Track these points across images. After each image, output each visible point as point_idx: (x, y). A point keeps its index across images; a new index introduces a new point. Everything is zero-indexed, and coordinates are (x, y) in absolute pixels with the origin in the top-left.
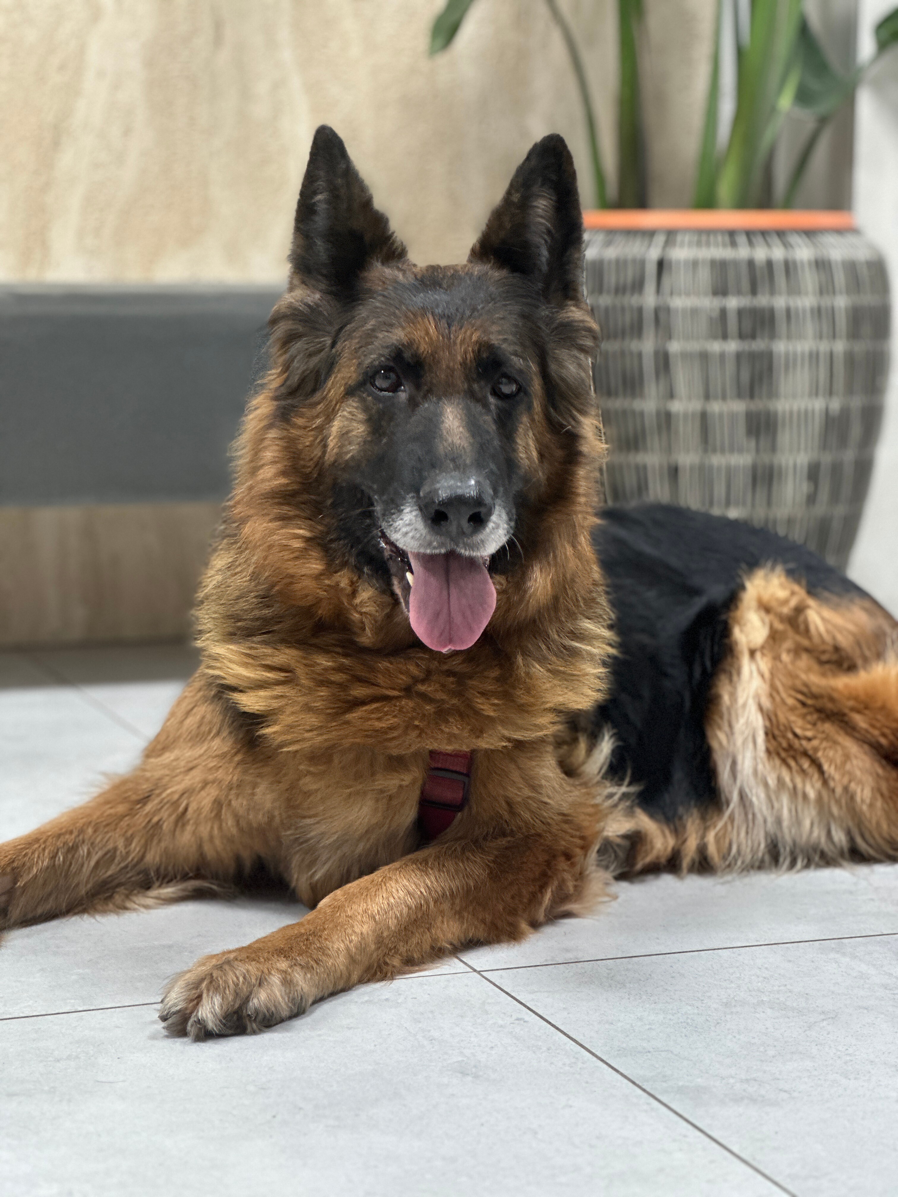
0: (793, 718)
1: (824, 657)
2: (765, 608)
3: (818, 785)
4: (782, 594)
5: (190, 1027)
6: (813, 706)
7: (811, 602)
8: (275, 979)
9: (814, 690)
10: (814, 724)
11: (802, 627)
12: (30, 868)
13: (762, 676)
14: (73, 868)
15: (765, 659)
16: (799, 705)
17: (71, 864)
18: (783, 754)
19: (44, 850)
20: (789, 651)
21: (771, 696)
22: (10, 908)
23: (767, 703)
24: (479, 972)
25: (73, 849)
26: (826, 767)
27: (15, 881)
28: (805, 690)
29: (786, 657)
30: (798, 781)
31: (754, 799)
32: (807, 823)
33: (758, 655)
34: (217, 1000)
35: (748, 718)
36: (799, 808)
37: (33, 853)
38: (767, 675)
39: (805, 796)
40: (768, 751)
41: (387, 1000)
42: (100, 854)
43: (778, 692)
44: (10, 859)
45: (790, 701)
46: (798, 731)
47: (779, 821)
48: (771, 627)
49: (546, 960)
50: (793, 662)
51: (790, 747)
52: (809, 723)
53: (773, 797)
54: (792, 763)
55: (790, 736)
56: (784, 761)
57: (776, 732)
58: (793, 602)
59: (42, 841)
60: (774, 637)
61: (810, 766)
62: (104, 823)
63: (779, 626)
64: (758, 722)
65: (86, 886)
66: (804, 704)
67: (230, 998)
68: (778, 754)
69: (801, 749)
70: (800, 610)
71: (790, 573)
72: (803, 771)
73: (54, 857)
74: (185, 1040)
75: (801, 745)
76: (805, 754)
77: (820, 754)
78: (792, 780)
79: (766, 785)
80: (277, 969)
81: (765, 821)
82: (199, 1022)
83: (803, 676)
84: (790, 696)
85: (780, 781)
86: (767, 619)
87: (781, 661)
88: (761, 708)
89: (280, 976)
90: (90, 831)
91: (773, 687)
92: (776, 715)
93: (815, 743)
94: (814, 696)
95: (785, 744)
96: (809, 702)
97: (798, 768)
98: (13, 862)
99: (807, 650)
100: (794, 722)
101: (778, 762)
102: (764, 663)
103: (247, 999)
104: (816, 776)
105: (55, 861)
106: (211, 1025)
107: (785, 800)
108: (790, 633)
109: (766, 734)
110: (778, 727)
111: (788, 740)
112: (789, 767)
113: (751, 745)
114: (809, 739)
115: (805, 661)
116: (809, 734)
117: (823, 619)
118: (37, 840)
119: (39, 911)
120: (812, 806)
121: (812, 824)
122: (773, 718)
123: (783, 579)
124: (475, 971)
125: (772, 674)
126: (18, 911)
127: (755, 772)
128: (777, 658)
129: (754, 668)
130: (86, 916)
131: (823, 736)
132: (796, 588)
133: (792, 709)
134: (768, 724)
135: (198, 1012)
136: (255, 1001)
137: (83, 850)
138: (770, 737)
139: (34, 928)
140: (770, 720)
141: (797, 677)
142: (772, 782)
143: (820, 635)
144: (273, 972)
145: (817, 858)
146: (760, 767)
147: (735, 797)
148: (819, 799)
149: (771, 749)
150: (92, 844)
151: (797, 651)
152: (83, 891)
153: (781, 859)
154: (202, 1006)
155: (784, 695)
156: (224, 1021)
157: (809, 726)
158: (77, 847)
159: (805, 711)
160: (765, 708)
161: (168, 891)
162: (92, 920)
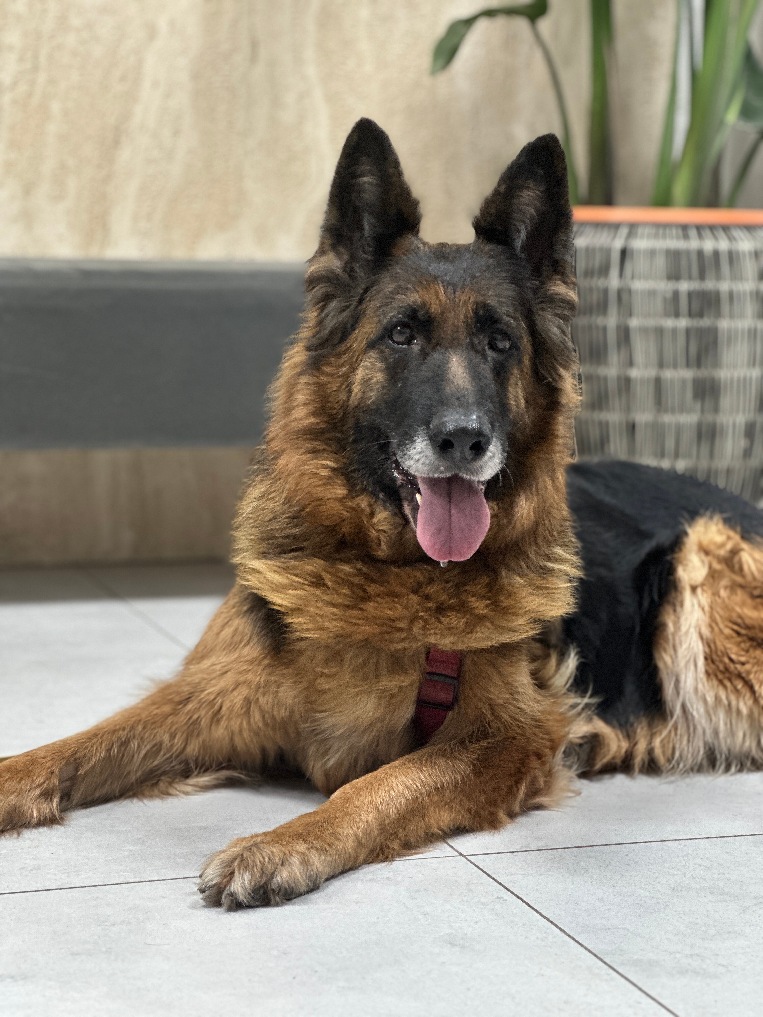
0: (729, 646)
1: (757, 592)
2: (705, 551)
3: (750, 702)
4: (719, 539)
5: (224, 898)
6: (746, 635)
7: (744, 545)
8: (295, 860)
9: (748, 621)
10: (747, 651)
11: (737, 566)
12: (90, 759)
13: (703, 609)
14: (126, 760)
15: (705, 595)
16: (734, 635)
17: (123, 755)
18: (720, 676)
19: (101, 743)
20: (726, 588)
21: (711, 626)
22: (73, 792)
23: (706, 632)
24: (465, 856)
25: (125, 743)
26: (757, 687)
27: (77, 770)
28: (739, 621)
29: (723, 593)
30: (733, 698)
31: (695, 713)
32: (740, 734)
33: (699, 591)
34: (247, 876)
35: (690, 644)
36: (734, 721)
37: (92, 746)
38: (707, 608)
39: (739, 712)
40: (707, 673)
41: (388, 878)
42: (148, 747)
43: (717, 624)
44: (74, 750)
45: (727, 631)
46: (733, 656)
47: (716, 733)
48: (710, 567)
49: (522, 847)
50: (729, 598)
51: (727, 669)
52: (743, 650)
53: (711, 712)
54: (728, 684)
55: (726, 660)
56: (721, 682)
57: (714, 657)
58: (729, 546)
59: (99, 736)
60: (713, 575)
61: (743, 686)
62: (151, 722)
63: (717, 566)
64: (699, 649)
65: (136, 774)
66: (738, 634)
67: (258, 875)
68: (716, 676)
69: (736, 672)
70: (735, 552)
71: (728, 521)
72: (737, 691)
73: (109, 750)
74: (220, 909)
75: (736, 668)
76: (739, 676)
77: (752, 676)
78: (727, 698)
79: (705, 701)
80: (297, 851)
81: (704, 732)
82: (231, 895)
83: (738, 609)
84: (727, 626)
85: (717, 699)
86: (707, 559)
87: (719, 596)
88: (701, 637)
89: (299, 857)
90: (140, 728)
91: (712, 619)
92: (715, 643)
93: (748, 667)
94: (748, 627)
95: (721, 667)
96: (743, 631)
97: (733, 688)
98: (76, 753)
99: (742, 587)
100: (730, 649)
101: (715, 682)
102: (704, 598)
103: (272, 876)
104: (748, 695)
105: (110, 753)
106: (241, 897)
107: (722, 715)
108: (727, 572)
109: (706, 658)
110: (716, 652)
111: (725, 664)
112: (725, 687)
113: (692, 667)
114: (743, 664)
115: (740, 596)
116: (743, 659)
117: (755, 560)
118: (96, 735)
119: (97, 794)
120: (744, 721)
121: (744, 736)
122: (712, 646)
123: (721, 526)
124: (461, 855)
125: (711, 608)
126: (79, 795)
127: (696, 690)
128: (716, 594)
129: (695, 602)
130: (135, 800)
131: (755, 661)
132: (732, 534)
133: (728, 638)
134: (707, 650)
135: (230, 886)
136: (279, 878)
137: (134, 744)
138: (709, 661)
139: (93, 809)
140: (709, 647)
141: (733, 610)
142: (710, 699)
143: (752, 574)
144: (293, 854)
145: (749, 764)
146: (700, 686)
147: (678, 711)
148: (751, 715)
149: (710, 671)
150: (141, 738)
151: (733, 587)
152: (133, 778)
153: (718, 764)
154: (234, 882)
155: (721, 626)
156: (252, 895)
157: (743, 653)
158: (129, 742)
159: (739, 639)
160: (705, 637)
161: (205, 779)
162: (140, 804)
